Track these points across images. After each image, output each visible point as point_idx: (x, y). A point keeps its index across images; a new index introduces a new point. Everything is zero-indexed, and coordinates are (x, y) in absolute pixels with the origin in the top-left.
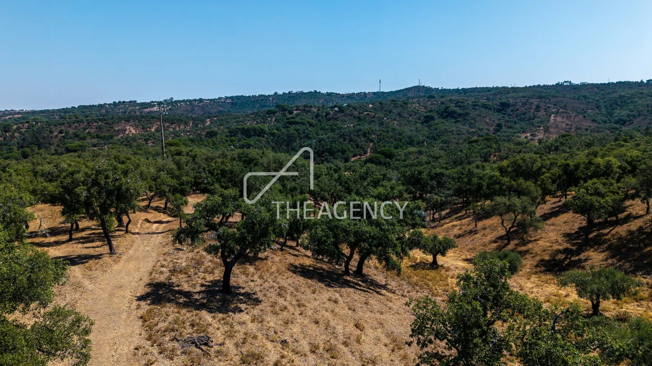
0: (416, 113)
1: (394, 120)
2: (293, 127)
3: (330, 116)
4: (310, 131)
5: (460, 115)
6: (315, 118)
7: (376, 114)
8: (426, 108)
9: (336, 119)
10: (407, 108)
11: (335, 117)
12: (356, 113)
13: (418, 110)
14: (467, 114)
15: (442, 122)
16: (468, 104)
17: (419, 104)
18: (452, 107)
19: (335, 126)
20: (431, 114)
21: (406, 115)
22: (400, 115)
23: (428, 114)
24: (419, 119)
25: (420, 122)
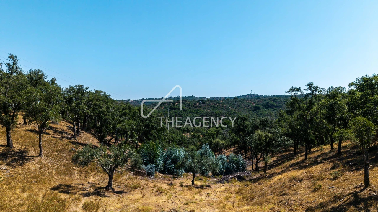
0: (249, 105)
1: (236, 108)
2: (173, 111)
3: (196, 105)
4: (183, 113)
5: (276, 107)
6: (187, 106)
7: (224, 105)
8: (255, 103)
9: (200, 107)
10: (244, 103)
11: (199, 106)
12: (212, 104)
13: (250, 104)
14: (281, 106)
15: (265, 110)
16: (281, 101)
17: (251, 101)
18: (271, 102)
19: (199, 111)
20: (259, 106)
21: (243, 106)
22: (239, 106)
23: (257, 106)
24: (251, 108)
25: (252, 110)
